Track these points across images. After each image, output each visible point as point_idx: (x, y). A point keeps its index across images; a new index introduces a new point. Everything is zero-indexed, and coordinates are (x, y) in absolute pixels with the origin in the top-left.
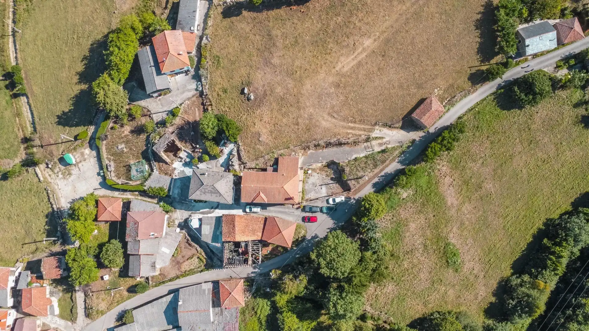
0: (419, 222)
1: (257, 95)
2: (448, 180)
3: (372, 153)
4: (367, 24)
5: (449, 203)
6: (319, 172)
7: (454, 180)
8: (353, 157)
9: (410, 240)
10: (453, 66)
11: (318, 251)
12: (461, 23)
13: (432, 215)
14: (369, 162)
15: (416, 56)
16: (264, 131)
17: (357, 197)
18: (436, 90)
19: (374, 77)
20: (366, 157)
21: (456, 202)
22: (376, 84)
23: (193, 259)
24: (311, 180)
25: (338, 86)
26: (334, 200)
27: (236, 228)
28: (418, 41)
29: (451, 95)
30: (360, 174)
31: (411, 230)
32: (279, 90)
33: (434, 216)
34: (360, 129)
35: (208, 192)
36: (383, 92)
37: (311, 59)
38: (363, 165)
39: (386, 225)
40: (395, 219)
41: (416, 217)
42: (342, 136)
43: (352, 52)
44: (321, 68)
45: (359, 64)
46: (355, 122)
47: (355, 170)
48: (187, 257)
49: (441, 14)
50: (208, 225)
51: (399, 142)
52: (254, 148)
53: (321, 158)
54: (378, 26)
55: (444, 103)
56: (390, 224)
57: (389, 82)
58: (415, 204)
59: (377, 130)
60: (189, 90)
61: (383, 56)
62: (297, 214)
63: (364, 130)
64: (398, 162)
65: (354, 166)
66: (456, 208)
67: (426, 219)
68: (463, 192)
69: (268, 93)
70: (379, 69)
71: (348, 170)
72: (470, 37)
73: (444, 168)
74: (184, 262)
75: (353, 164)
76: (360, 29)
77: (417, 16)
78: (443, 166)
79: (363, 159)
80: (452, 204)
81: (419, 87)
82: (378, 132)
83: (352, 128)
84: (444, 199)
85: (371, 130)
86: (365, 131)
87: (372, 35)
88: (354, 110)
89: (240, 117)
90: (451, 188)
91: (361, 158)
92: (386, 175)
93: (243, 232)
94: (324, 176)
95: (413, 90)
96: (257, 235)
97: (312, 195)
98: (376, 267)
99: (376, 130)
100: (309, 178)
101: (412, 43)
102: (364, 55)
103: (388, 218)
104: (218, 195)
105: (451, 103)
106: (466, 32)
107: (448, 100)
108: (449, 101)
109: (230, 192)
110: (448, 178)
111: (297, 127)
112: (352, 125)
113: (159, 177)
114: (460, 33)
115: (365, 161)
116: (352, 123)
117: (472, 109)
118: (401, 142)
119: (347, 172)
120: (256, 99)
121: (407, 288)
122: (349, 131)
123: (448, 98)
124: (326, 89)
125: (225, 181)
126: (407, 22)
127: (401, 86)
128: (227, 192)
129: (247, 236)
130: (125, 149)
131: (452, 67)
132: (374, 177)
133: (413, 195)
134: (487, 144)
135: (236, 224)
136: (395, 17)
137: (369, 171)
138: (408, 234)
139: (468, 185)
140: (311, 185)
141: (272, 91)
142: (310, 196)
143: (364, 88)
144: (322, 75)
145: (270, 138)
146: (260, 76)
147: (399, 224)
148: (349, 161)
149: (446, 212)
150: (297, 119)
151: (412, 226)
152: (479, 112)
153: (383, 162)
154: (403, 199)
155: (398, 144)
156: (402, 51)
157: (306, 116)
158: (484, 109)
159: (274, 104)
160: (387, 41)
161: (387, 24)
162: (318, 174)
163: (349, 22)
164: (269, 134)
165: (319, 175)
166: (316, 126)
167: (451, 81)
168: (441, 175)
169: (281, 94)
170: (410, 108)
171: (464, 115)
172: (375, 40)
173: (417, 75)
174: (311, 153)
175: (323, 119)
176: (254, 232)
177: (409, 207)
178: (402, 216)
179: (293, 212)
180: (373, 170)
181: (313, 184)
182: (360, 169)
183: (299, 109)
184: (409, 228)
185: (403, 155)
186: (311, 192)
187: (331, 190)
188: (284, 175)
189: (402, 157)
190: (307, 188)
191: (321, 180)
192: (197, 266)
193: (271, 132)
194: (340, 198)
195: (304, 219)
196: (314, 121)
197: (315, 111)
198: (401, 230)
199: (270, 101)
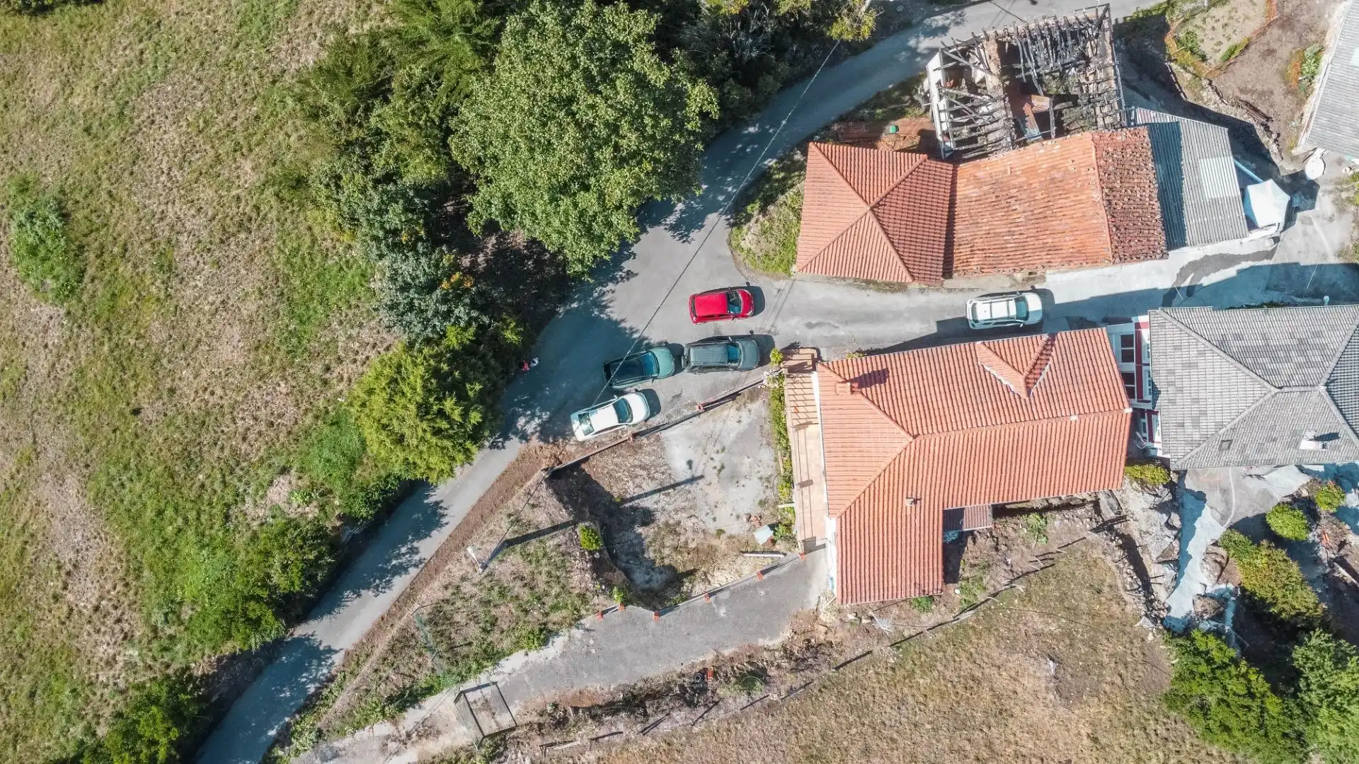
0: (205, 373)
2: (85, 594)
3: (463, 679)
5: (72, 480)
6: (715, 542)
7: (56, 598)
8: (557, 645)
9: (238, 283)
11: (678, 125)
13: (148, 413)
14: (474, 631)
16: (1038, 713)
17: (514, 446)
20: (492, 656)
21: (45, 491)
23: (1224, 49)
24: (746, 496)
26: (623, 413)
27: (1097, 195)
30: (514, 560)
31: (236, 331)
33: (136, 412)
35: (1287, 349)
38: (506, 611)
39: (354, 332)
40: (317, 369)
41: (219, 392)
42: (634, 749)
47: (541, 580)
48: (1253, 53)
50: (1215, 202)
51: (335, 756)
52: (1073, 612)
53: (722, 612)
56: (334, 340)
58: (227, 452)
62: (794, 321)
64: (330, 651)
65: (549, 601)
66: (43, 464)
67: (172, 391)
68: (15, 545)
71: (576, 577)
73: (103, 651)
74: (1262, 32)
75: (555, 608)
78: (111, 663)
79: (506, 644)
80: (60, 480)
84: (99, 497)
90: (68, 557)
91: (517, 645)
92: (383, 576)
93: (1057, 185)
94: (689, 524)
96: (978, 182)
97: (731, 421)
98: (368, 109)
100: (762, 503)
103: (347, 369)
104: (1235, 346)
109: (1171, 372)
110: (86, 605)
115: (494, 636)
119: (578, 564)
121: (233, 74)
125: (1208, 424)
128: (1190, 365)
129: (1031, 171)
132: (443, 555)
133: (239, 497)
135: (1102, 219)
137: (467, 588)
138: (251, 306)
140: (744, 469)
142: (744, 413)
145: (1002, 681)
147: (295, 345)
148: (576, 620)
149: (82, 440)
153: (403, 642)
154: (284, 471)
155: (336, 744)
162: (720, 532)
164: (1009, 704)
165: (712, 527)
168: (116, 614)
174: (773, 634)
176: (1000, 196)
177: (251, 436)
178: (283, 388)
179: (810, 326)
180: (448, 594)
181: (735, 478)
182: (517, 588)
184: (244, 336)
185: (312, 688)
186: (742, 437)
187: (647, 460)
188: (907, 503)
189: (314, 681)
190: (766, 455)
191: (700, 503)
192: (1198, 21)
193: (1003, 713)
194: (596, 431)
195: (753, 301)
198: (283, 321)
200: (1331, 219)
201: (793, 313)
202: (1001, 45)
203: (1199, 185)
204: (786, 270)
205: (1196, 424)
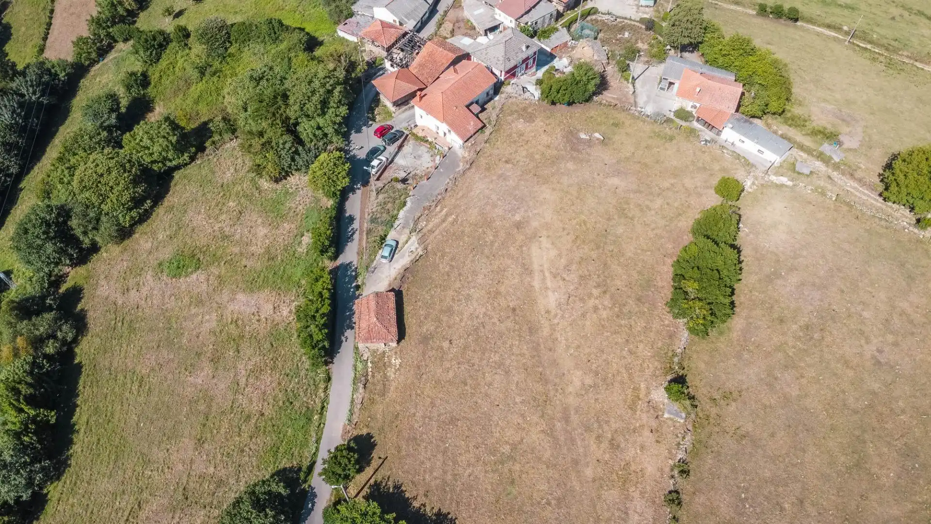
0: (259, 243)
1: (582, 142)
2: (267, 310)
3: (392, 226)
4: (584, 315)
5: (240, 296)
6: (429, 170)
7: (258, 321)
8: (409, 204)
9: (251, 222)
10: (414, 414)
12: (472, 478)
13: (249, 264)
14: (385, 215)
15: (476, 361)
16: (528, 129)
17: (358, 191)
18: (398, 361)
19: (492, 280)
20: (395, 217)
21: (232, 307)
22: (481, 277)
23: (449, 32)
24: (426, 157)
25: (518, 226)
27: (441, 49)
28: (497, 377)
29: (374, 384)
30: (381, 196)
31: (260, 228)
32: (570, 165)
33: (245, 266)
34: (438, 226)
36: (460, 280)
37: (583, 217)
38: (389, 206)
40: (291, 214)
41: (267, 241)
42: (446, 198)
43: (553, 270)
44: (562, 221)
45: (527, 270)
46: (452, 224)
49: (514, 447)
51: (375, 268)
52: (516, 111)
53: (441, 170)
54: (568, 329)
55: (370, 365)
56: (291, 207)
57: (468, 298)
59: (417, 249)
61: (514, 310)
62: (403, 123)
63: (431, 231)
64: (351, 263)
65: (398, 196)
66: (224, 304)
67: (253, 254)
68: (233, 326)
69: (575, 154)
70: (498, 293)
71: (398, 187)
72: (436, 478)
73: (285, 313)
74: (454, 26)
75: (400, 196)
76: (582, 300)
77: (542, 403)
78: (291, 312)
79: (396, 212)
80: (234, 299)
81: (425, 340)
82: (413, 248)
83: (447, 216)
84: (251, 289)
85: (422, 241)
86: (429, 231)
87: (559, 311)
88: (467, 230)
90: (254, 310)
91: (398, 211)
92: (350, 238)
93: (431, 54)
94: (418, 172)
95: (429, 327)
96: (416, 68)
99: (417, 245)
100: (432, 156)
101: (500, 365)
102: (536, 284)
103: (300, 207)
105: (362, 380)
106: (449, 477)
107: (370, 374)
108: (367, 375)
110: (270, 312)
111: (504, 159)
112: (450, 219)
114: (455, 463)
115: (391, 213)
116: (454, 219)
117: (323, 408)
118: (373, 272)
120: (578, 139)
122: (446, 209)
123: (373, 376)
124: (526, 211)
125: (501, 59)
126: (543, 379)
127: (449, 311)
128: (486, 54)
130: (621, 36)
131: (413, 411)
132: (362, 220)
133: (295, 251)
134: (255, 408)
135: (446, 52)
136: (567, 363)
137: (374, 210)
138: (260, 220)
139: (234, 340)
140: (421, 153)
141: (573, 158)
142: (409, 145)
143: (488, 257)
144: (548, 215)
145: (515, 130)
146: (607, 158)
147: (280, 217)
148: (408, 195)
149: (233, 287)
150: (513, 163)
151: (262, 231)
152: (309, 419)
153: (369, 232)
154: (302, 236)
155: (373, 265)
156: (499, 343)
157: (509, 174)
158: (307, 432)
159: (555, 152)
160: (532, 330)
161: (561, 348)
163: (605, 292)
164: (521, 132)
165: (425, 169)
166: (485, 177)
167: (392, 394)
168: (282, 303)
169: (562, 166)
170: (407, 308)
171: (326, 388)
172: (548, 312)
173: (446, 344)
174: (458, 166)
175: (488, 189)
176: (421, 66)
177: (286, 239)
178: (285, 224)
179: (408, 122)
180: (371, 215)
181: (420, 157)
182: (388, 200)
183: (526, 172)
184: (264, 227)
185: (354, 274)
186: (413, 150)
187: (396, 168)
188: (455, 109)
189: (353, 271)
190: (422, 148)
191: (416, 166)
192: (438, 32)
193: (522, 135)
194: (376, 165)
195: (389, 127)
196: (494, 178)
197: (507, 186)
198: (272, 215)
199: (562, 150)
201: (401, 123)
204: (392, 117)
205: (499, 60)
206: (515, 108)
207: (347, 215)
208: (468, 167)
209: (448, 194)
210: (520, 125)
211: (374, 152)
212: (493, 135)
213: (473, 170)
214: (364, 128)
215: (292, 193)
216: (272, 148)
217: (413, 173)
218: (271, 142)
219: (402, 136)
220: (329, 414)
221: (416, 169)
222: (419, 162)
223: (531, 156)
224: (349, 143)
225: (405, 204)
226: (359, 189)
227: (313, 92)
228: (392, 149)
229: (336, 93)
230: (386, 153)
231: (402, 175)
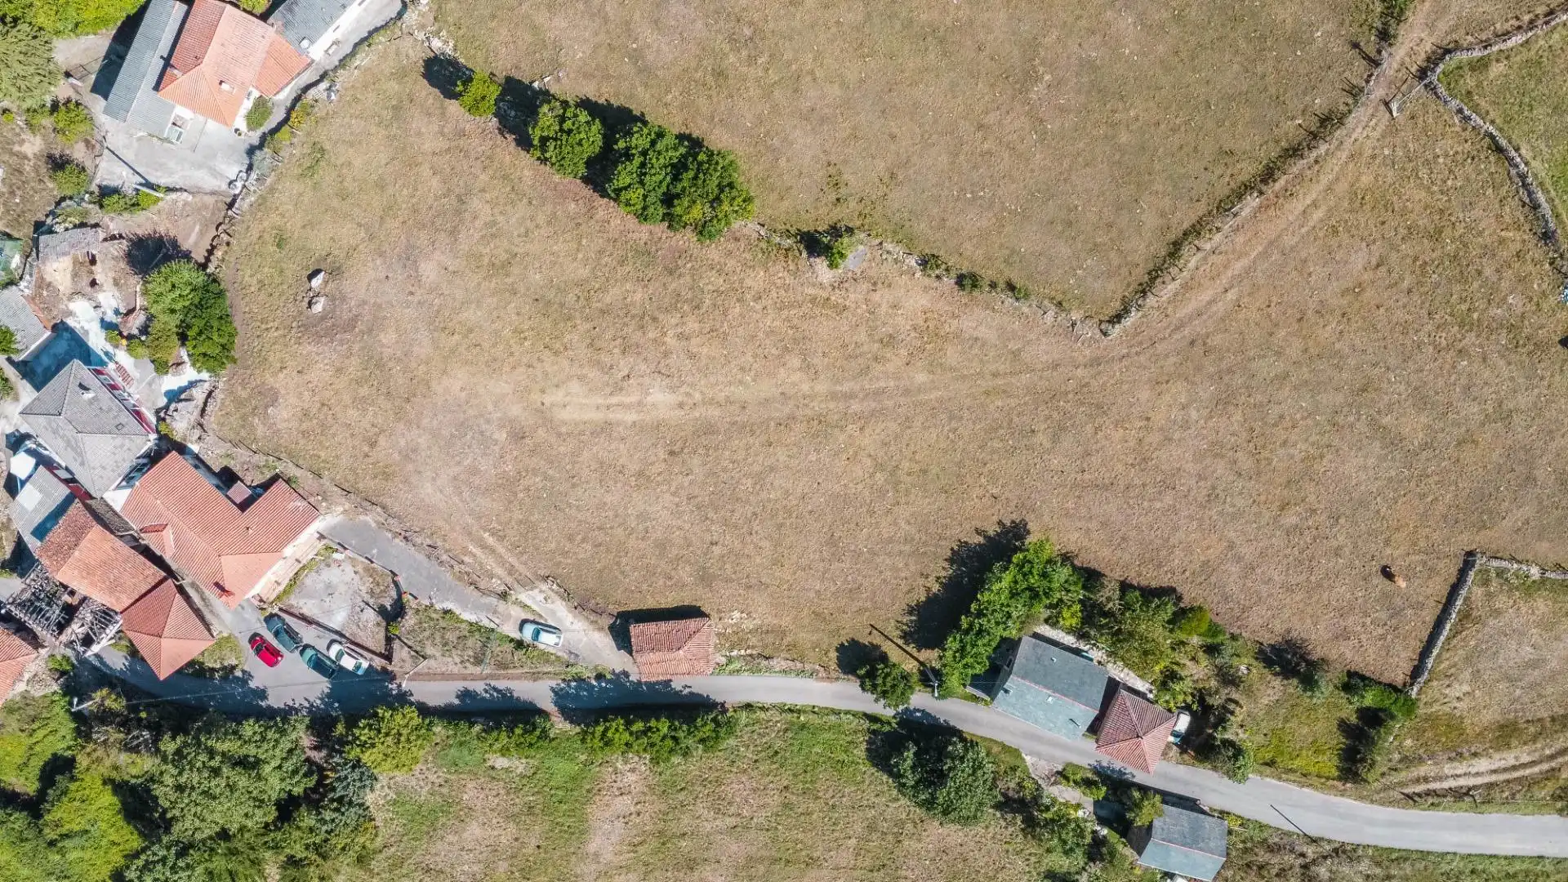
0: (496, 833)
1: (334, 311)
2: (624, 804)
3: (493, 630)
4: (692, 356)
5: (592, 847)
6: (361, 571)
7: (639, 814)
8: (448, 605)
9: (450, 851)
10: (818, 592)
12: (912, 521)
13: (534, 842)
14: (470, 642)
15: (749, 510)
16: (293, 400)
17: (405, 686)
18: (736, 614)
19: (616, 482)
20: (475, 628)
21: (608, 856)
22: (608, 498)
24: (332, 575)
25: (518, 436)
26: (340, 655)
27: (77, 553)
28: (776, 483)
29: (766, 646)
30: (429, 650)
31: (465, 835)
32: (388, 337)
33: (538, 847)
34: (502, 562)
35: (62, 438)
36: (611, 528)
37: (507, 332)
38: (451, 636)
40: (445, 790)
41: (494, 821)
42: (447, 546)
43: (608, 390)
44: (514, 368)
45: (605, 429)
46: (501, 539)
47: (427, 634)
49: (879, 467)
50: (40, 491)
51: (571, 653)
52: (244, 418)
53: (375, 551)
54: (712, 379)
55: (735, 653)
56: (428, 792)
57: (642, 517)
58: (512, 796)
59: (541, 591)
60: (215, 173)
61: (672, 453)
62: (247, 616)
63: (511, 571)
65: (432, 623)
66: (601, 867)
67: (516, 839)
68: (641, 850)
69: (360, 326)
70: (640, 474)
71: (412, 622)
72: (906, 565)
73: (632, 777)
75: (432, 619)
76: (666, 354)
77: (821, 428)
78: (633, 770)
79: (464, 626)
80: (596, 855)
81: (705, 578)
82: (541, 597)
83: (484, 546)
84: (582, 833)
85: (527, 584)
86: (510, 574)
87: (682, 390)
88: (518, 515)
89: (264, 326)
90: (619, 824)
91: (463, 621)
93: (88, 571)
94: (364, 589)
95: (685, 574)
96: (118, 599)
97: (309, 608)
98: (301, 860)
99: (536, 591)
100: (328, 566)
101: (759, 478)
102: (631, 417)
103: (432, 778)
104: (79, 460)
105: (758, 661)
106: (907, 548)
107: (749, 652)
108: (751, 655)
109: (113, 471)
110: (627, 799)
111: (366, 449)
112: (491, 541)
113: (20, 305)
114: (890, 540)
115: (465, 632)
116: (493, 535)
117: (790, 710)
118: (577, 656)
119: (407, 625)
120: (323, 317)
122: (471, 547)
123: (753, 647)
124: (488, 422)
125: (119, 441)
126: (786, 423)
127: (662, 546)
128: (104, 468)
129: (92, 584)
131: (812, 595)
133: (522, 776)
134: (774, 800)
135: (84, 543)
136: (766, 388)
137: (458, 660)
138: (451, 838)
139: (664, 844)
140: (322, 585)
141: (370, 331)
142: (297, 604)
143: (574, 486)
144: (502, 386)
145: (294, 424)
146: (372, 274)
147: (447, 806)
148: (430, 607)
149: (573, 858)
150: (377, 435)
151: (474, 830)
152: (803, 727)
153: (502, 665)
154: (493, 768)
155: (566, 657)
156: (724, 476)
157: (402, 443)
158: (822, 729)
159: (355, 361)
160: (709, 429)
161: (739, 392)
162: (356, 573)
163: (655, 319)
164: (300, 414)
165: (357, 578)
166: (406, 481)
167: (786, 621)
168: (615, 785)
169: (387, 352)
170: (650, 603)
171: (762, 709)
172: (681, 405)
173: (717, 550)
174: (366, 524)
175: (434, 479)
176: (114, 588)
177: (494, 793)
178: (465, 797)
180: (468, 664)
181: (329, 586)
182: (438, 640)
183: (399, 414)
184: (464, 830)
186: (311, 597)
187: (354, 627)
188: (250, 531)
190: (308, 581)
191: (351, 592)
193: (306, 414)
195: (256, 641)
196: (410, 467)
197: (429, 448)
198: (443, 820)
199: (350, 348)
200: (6, 417)
201: (244, 620)
202: (60, 633)
203: (41, 503)
204: (229, 637)
205: (122, 446)
206: (234, 420)
207: (457, 702)
208: (379, 509)
209: (439, 543)
210: (283, 414)
211: (319, 665)
212: (301, 462)
213: (388, 501)
214: (252, 684)
215: (398, 794)
216: (326, 841)
217: (367, 597)
218: (314, 844)
219: (279, 617)
220: (800, 701)
221: (357, 592)
222: (342, 588)
223: (361, 403)
224: (291, 708)
225: (446, 612)
226: (400, 686)
227: (232, 788)
228: (308, 635)
229: (221, 746)
230: (321, 645)
231: (370, 616)
